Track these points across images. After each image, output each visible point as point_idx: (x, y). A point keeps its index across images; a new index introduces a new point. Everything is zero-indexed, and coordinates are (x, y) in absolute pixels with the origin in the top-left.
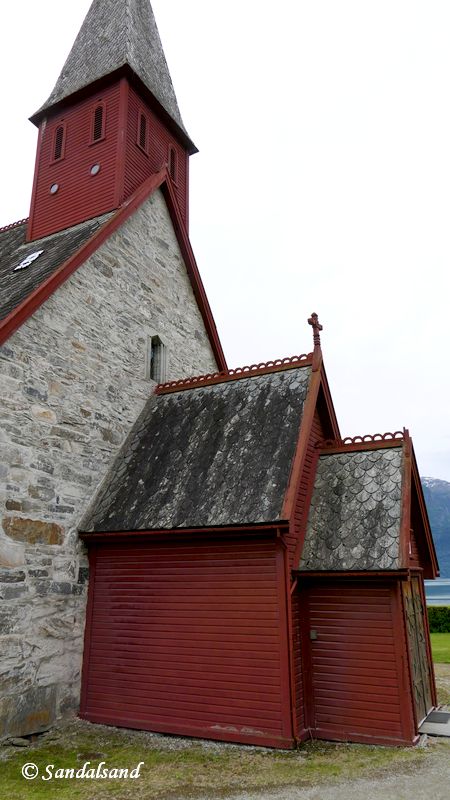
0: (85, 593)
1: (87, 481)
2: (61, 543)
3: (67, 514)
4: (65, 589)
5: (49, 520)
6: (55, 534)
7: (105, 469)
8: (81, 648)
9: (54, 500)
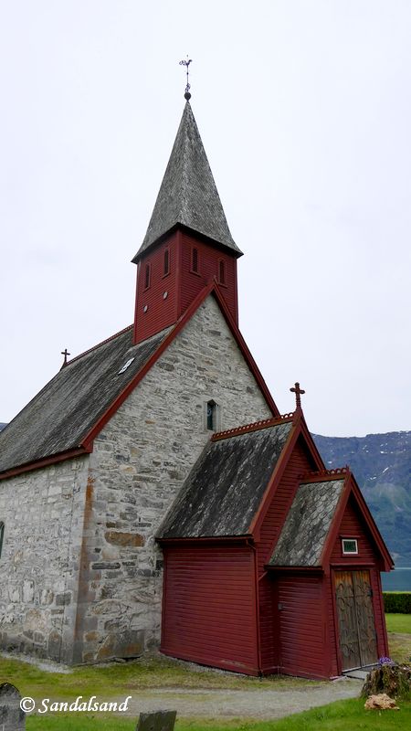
0: (161, 576)
1: (161, 506)
2: (143, 545)
3: (146, 528)
4: (147, 573)
5: (134, 532)
6: (139, 540)
7: (173, 497)
8: (160, 610)
9: (138, 520)
